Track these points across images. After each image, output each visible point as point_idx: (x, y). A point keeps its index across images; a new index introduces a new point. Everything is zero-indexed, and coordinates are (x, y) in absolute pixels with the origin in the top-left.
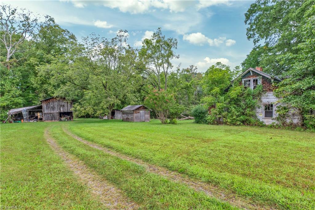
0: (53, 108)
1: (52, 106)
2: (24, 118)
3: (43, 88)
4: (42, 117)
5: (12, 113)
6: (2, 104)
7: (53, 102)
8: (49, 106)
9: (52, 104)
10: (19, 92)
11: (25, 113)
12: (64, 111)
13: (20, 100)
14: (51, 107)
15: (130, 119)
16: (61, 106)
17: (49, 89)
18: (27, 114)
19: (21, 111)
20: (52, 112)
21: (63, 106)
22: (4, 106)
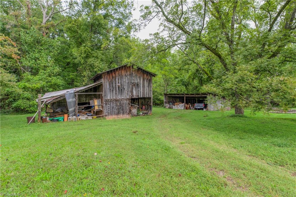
0: (121, 90)
1: (119, 85)
2: (70, 110)
3: (87, 64)
4: (101, 109)
5: (45, 100)
6: (35, 85)
7: (121, 76)
8: (114, 85)
9: (120, 82)
10: (57, 69)
11: (71, 100)
12: (138, 96)
13: (59, 81)
14: (117, 87)
16: (134, 85)
17: (96, 64)
18: (75, 101)
19: (63, 96)
20: (119, 97)
21: (138, 85)
22: (37, 88)
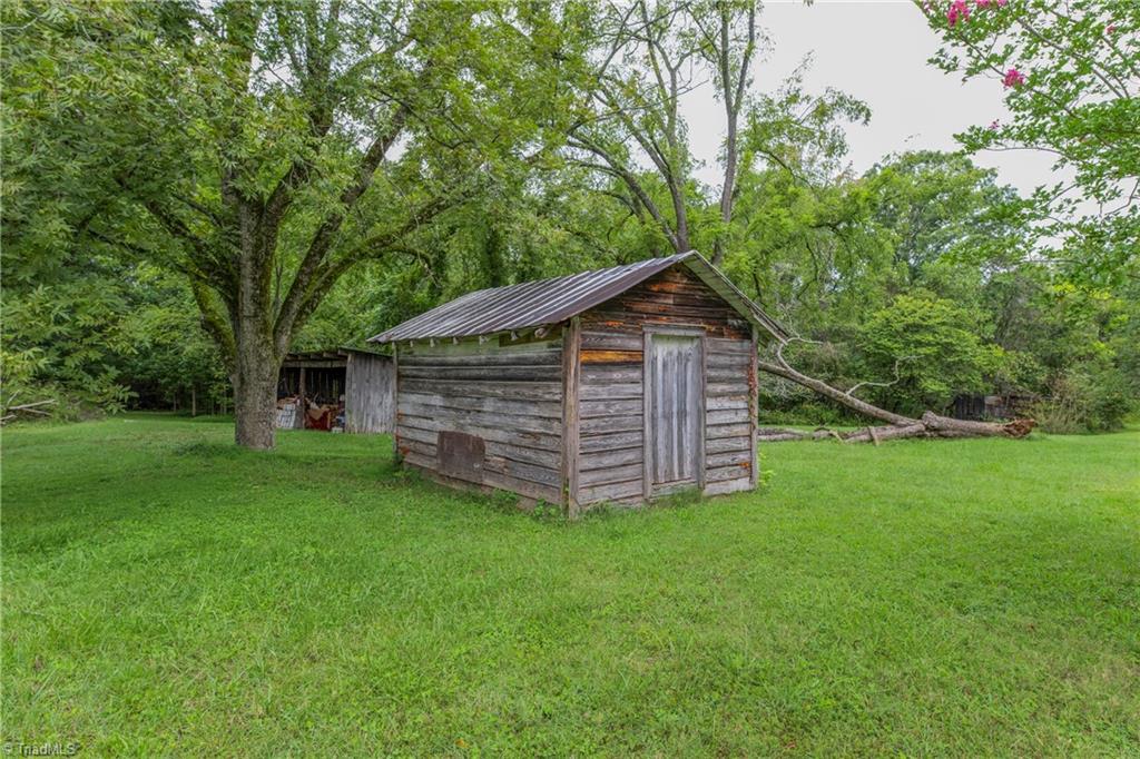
15: (490, 449)
